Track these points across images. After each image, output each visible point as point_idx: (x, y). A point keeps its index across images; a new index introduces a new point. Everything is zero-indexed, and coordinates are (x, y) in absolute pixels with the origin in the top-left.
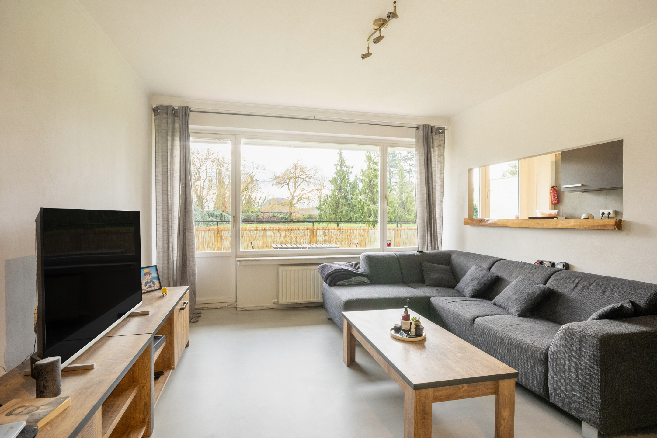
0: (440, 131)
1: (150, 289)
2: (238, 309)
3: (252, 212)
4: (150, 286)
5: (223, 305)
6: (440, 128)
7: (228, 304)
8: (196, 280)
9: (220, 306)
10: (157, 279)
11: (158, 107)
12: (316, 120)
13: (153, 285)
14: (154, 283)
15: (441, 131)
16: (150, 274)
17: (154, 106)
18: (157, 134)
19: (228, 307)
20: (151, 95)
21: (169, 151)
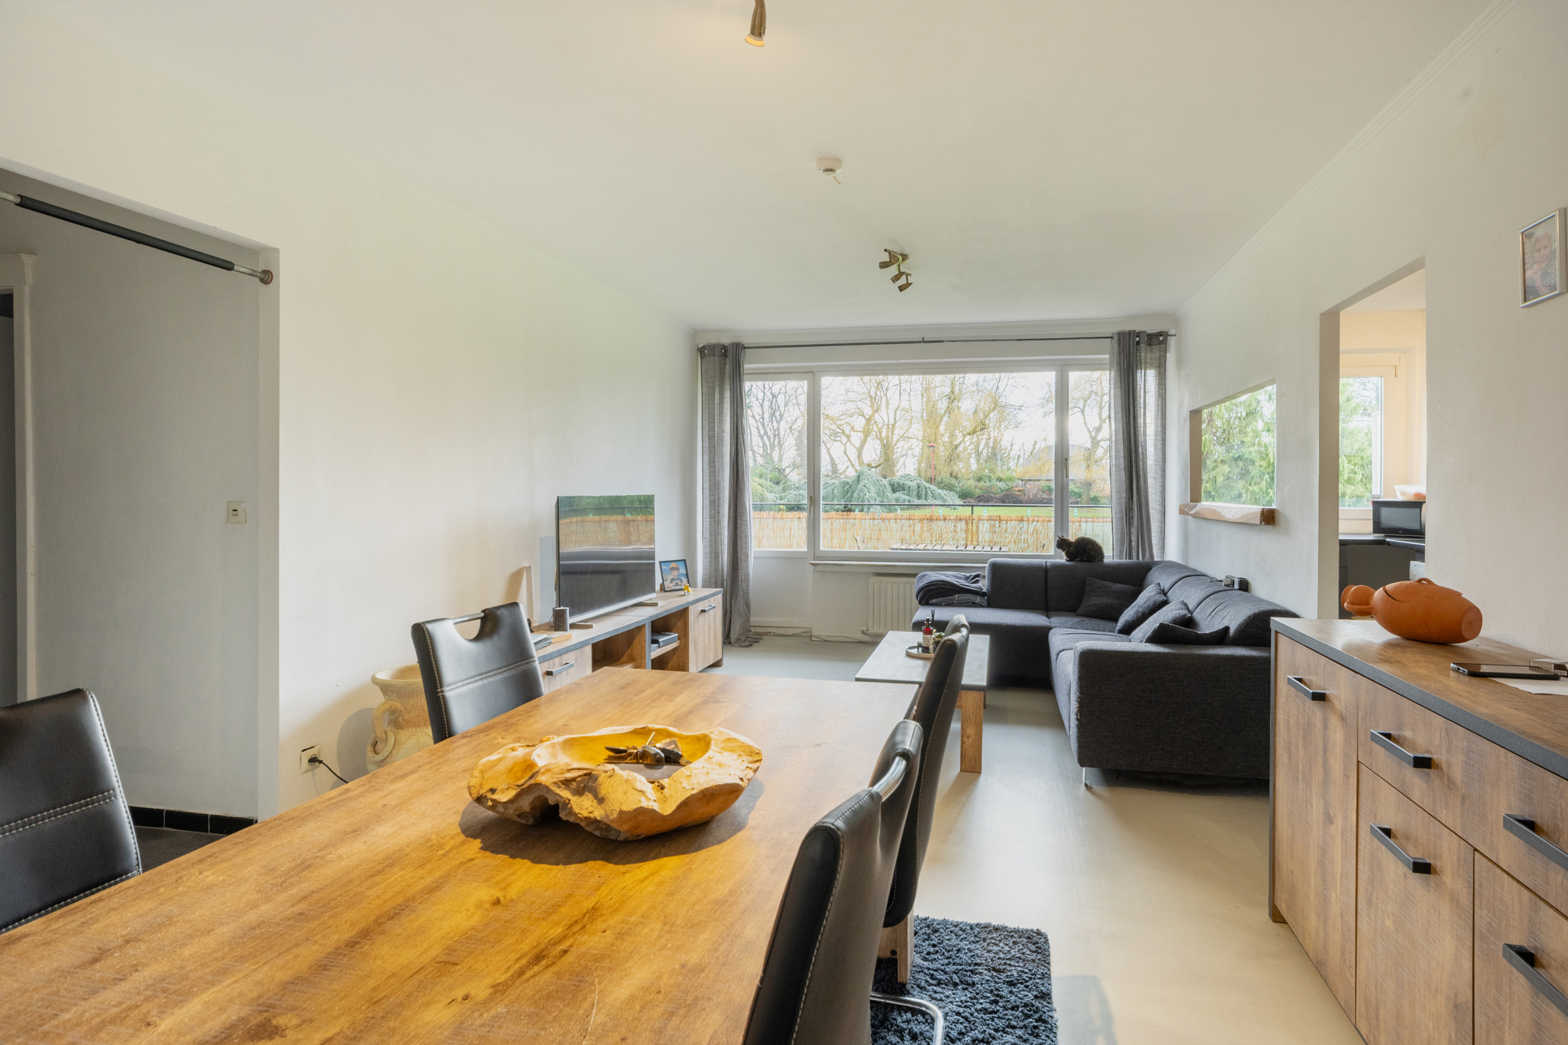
0: (1157, 340)
1: (676, 588)
2: (813, 638)
3: (1000, 480)
4: (677, 584)
5: (796, 631)
6: (1160, 334)
7: (804, 630)
8: (750, 588)
9: (791, 632)
10: (685, 576)
11: (704, 347)
12: (925, 342)
13: (680, 583)
14: (681, 581)
15: (1161, 338)
16: (678, 569)
17: (701, 346)
18: (704, 383)
19: (803, 634)
20: (694, 333)
21: (717, 407)
